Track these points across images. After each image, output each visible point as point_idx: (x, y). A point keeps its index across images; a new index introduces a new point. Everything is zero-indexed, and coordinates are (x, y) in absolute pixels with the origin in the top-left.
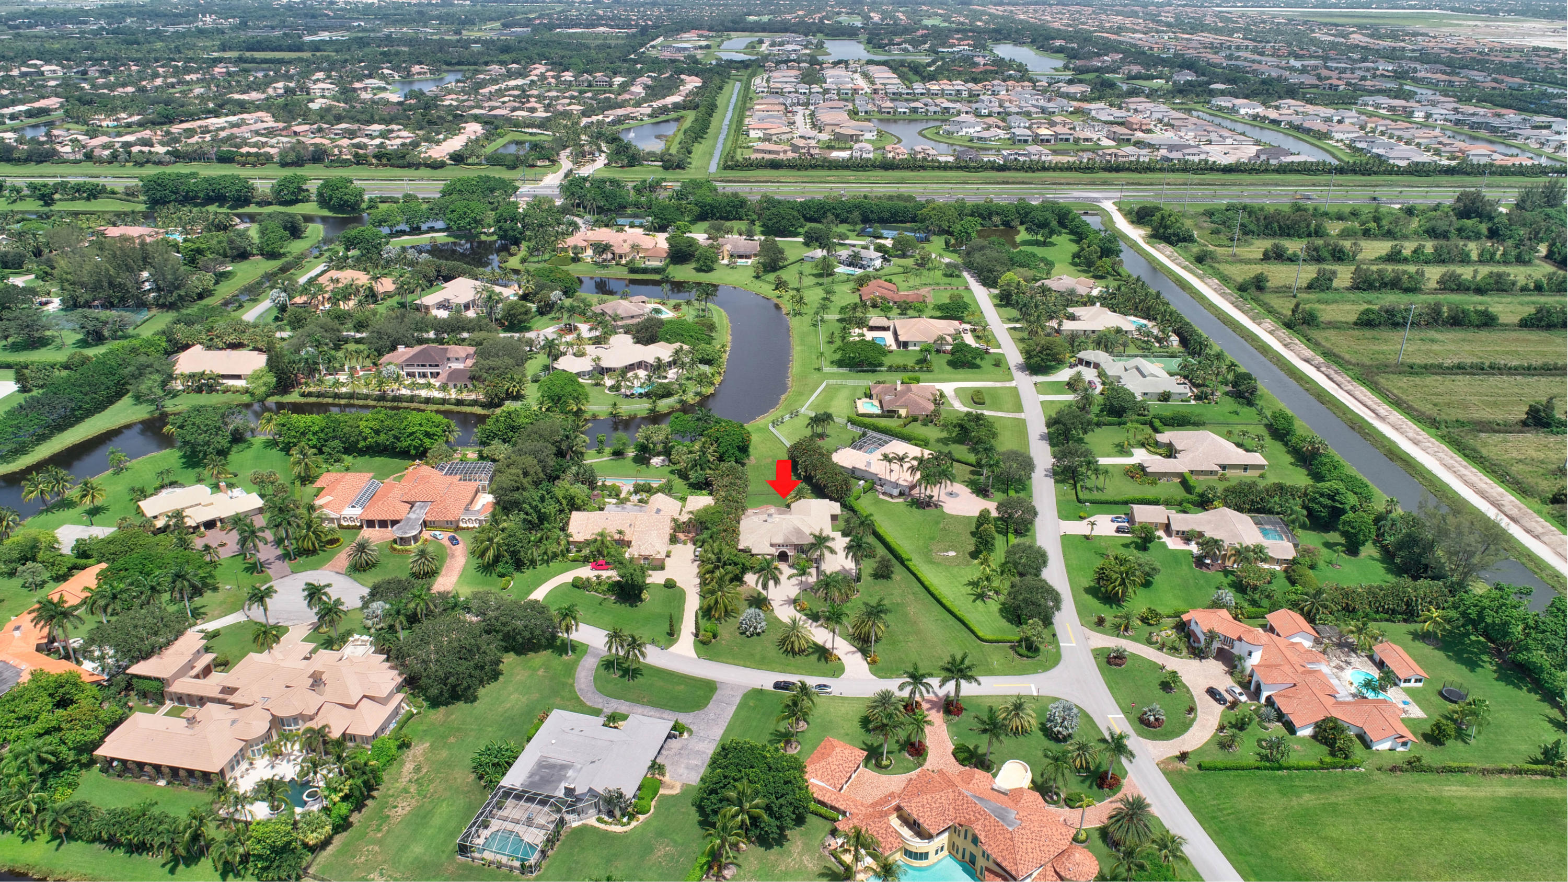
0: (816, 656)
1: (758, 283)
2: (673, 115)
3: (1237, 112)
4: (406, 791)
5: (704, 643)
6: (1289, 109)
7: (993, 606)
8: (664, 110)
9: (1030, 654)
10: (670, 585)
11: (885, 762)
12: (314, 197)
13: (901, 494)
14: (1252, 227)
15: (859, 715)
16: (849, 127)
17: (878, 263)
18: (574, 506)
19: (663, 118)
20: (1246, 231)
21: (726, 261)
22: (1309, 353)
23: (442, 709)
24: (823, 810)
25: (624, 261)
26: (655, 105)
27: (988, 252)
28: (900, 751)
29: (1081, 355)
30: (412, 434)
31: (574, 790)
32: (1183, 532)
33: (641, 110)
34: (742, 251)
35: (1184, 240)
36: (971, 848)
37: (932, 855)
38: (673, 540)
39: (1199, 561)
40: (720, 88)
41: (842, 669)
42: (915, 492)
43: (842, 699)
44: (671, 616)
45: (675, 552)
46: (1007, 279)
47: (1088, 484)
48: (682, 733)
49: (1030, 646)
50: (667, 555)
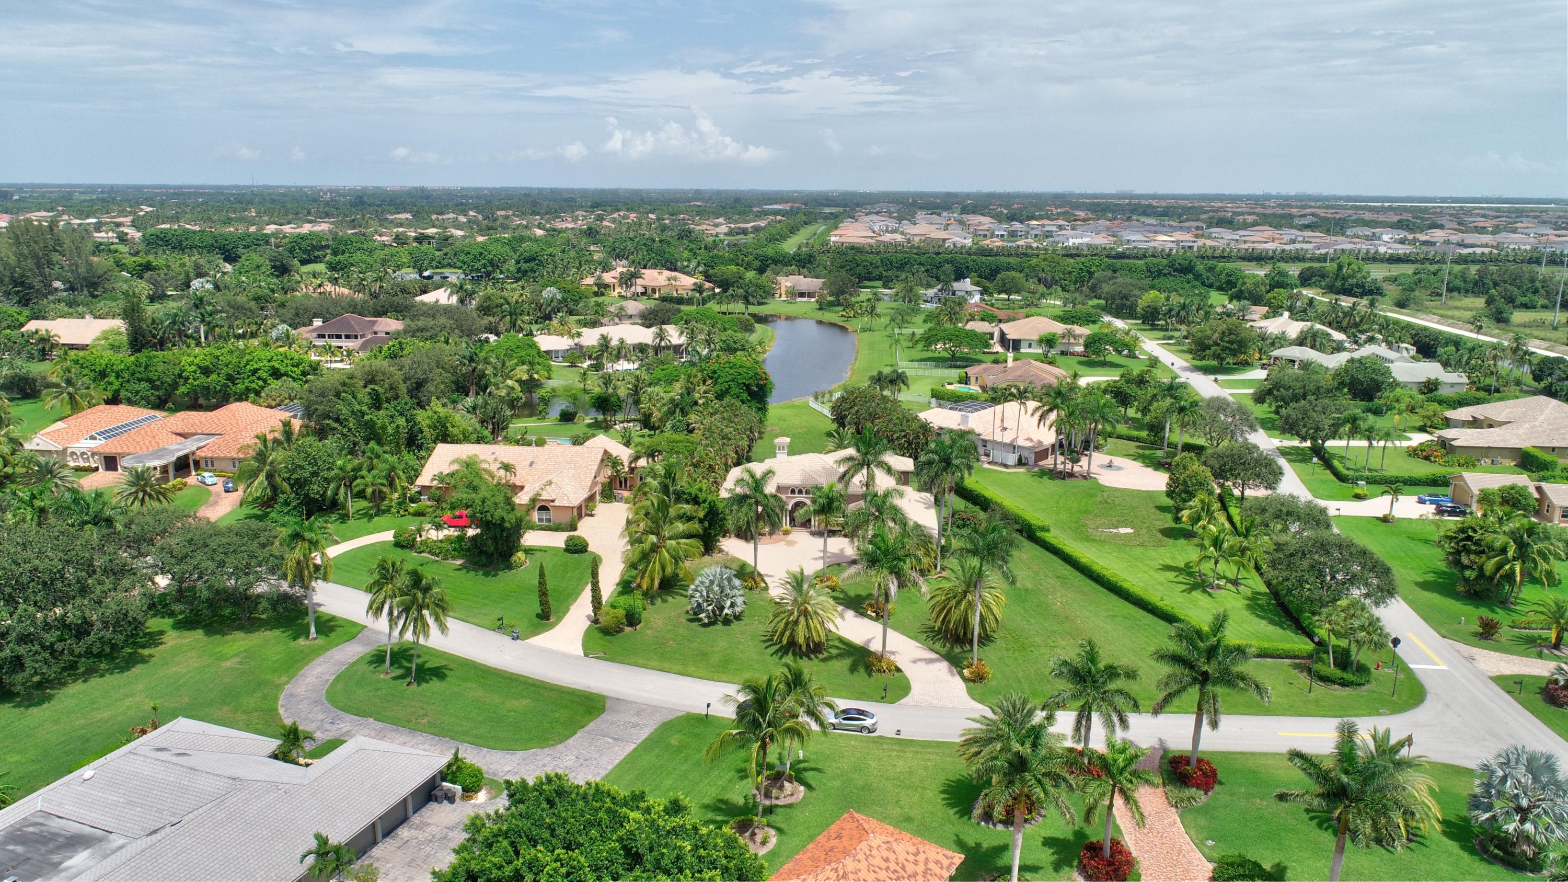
0: (847, 662)
1: (820, 313)
5: (608, 632)
7: (1231, 599)
9: (1348, 676)
10: (577, 548)
13: (1021, 463)
15: (942, 778)
16: (939, 234)
17: (977, 298)
18: (444, 437)
21: (784, 298)
25: (657, 296)
28: (1057, 867)
29: (1276, 353)
33: (718, 230)
34: (804, 288)
35: (1370, 293)
38: (607, 493)
40: (806, 223)
41: (903, 688)
42: (1048, 462)
43: (902, 744)
44: (543, 593)
45: (602, 509)
46: (1150, 297)
47: (1348, 464)
48: (469, 791)
49: (1343, 660)
50: (585, 509)
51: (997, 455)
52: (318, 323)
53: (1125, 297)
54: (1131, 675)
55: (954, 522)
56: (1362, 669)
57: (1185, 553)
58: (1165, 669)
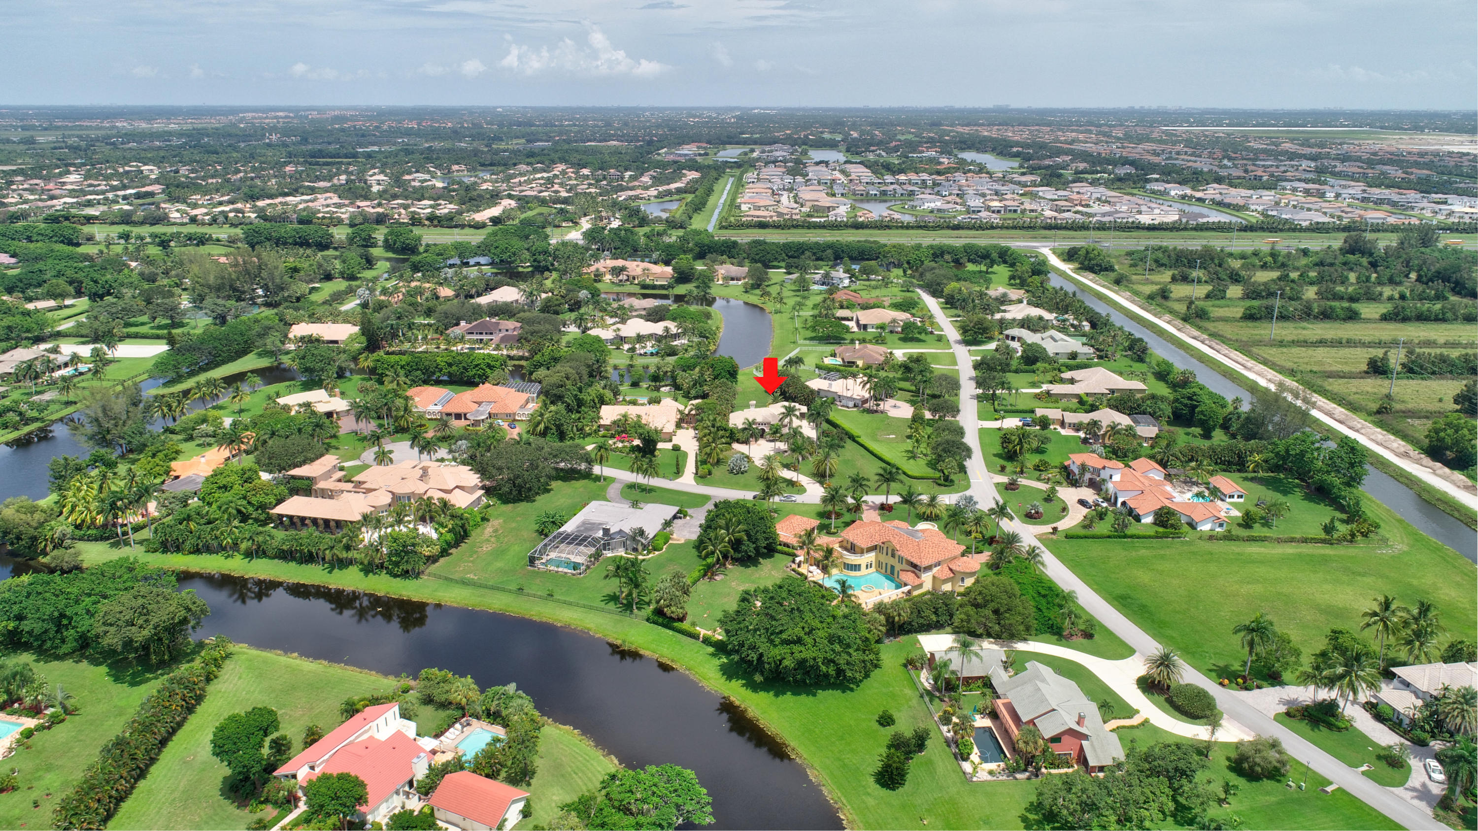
0: (786, 485)
1: (747, 295)
2: (675, 197)
3: (1168, 194)
4: (488, 540)
5: (702, 477)
6: (1212, 191)
7: (922, 462)
8: (669, 193)
9: (947, 484)
10: (676, 448)
11: (833, 530)
12: (380, 243)
13: (855, 406)
14: (1165, 260)
15: (816, 511)
16: (825, 201)
17: (846, 282)
18: (603, 402)
19: (668, 198)
20: (1159, 264)
21: (721, 282)
22: (1196, 333)
23: (511, 505)
24: (786, 549)
25: (636, 282)
26: (660, 189)
27: (937, 271)
29: (1006, 332)
30: (477, 366)
31: (608, 530)
32: (1074, 425)
33: (649, 193)
34: (733, 275)
35: (1106, 269)
36: (892, 561)
37: (863, 567)
38: (678, 426)
39: (1085, 441)
40: (717, 179)
41: (805, 491)
42: (867, 405)
43: (804, 504)
44: (678, 465)
45: (680, 432)
46: (952, 286)
47: (1004, 403)
48: (685, 516)
49: (947, 479)
50: (674, 433)
51: (844, 402)
52: (463, 323)
53: (939, 284)
54: (868, 480)
55: (824, 434)
56: (952, 481)
57: (909, 444)
58: (877, 477)
